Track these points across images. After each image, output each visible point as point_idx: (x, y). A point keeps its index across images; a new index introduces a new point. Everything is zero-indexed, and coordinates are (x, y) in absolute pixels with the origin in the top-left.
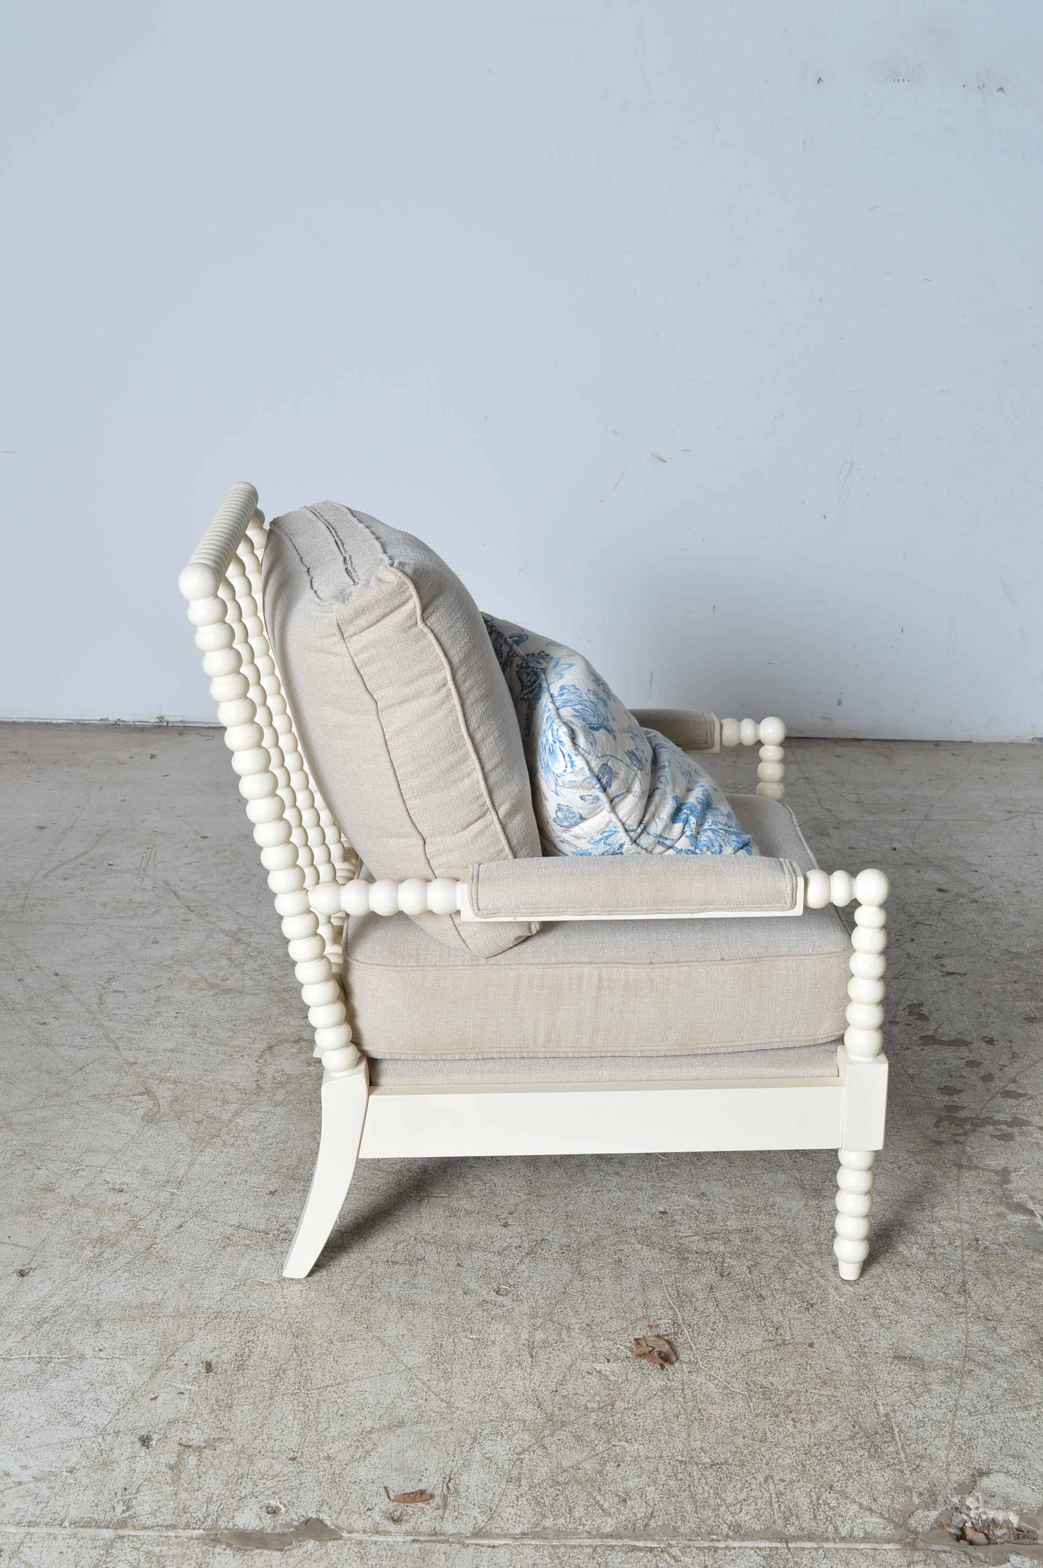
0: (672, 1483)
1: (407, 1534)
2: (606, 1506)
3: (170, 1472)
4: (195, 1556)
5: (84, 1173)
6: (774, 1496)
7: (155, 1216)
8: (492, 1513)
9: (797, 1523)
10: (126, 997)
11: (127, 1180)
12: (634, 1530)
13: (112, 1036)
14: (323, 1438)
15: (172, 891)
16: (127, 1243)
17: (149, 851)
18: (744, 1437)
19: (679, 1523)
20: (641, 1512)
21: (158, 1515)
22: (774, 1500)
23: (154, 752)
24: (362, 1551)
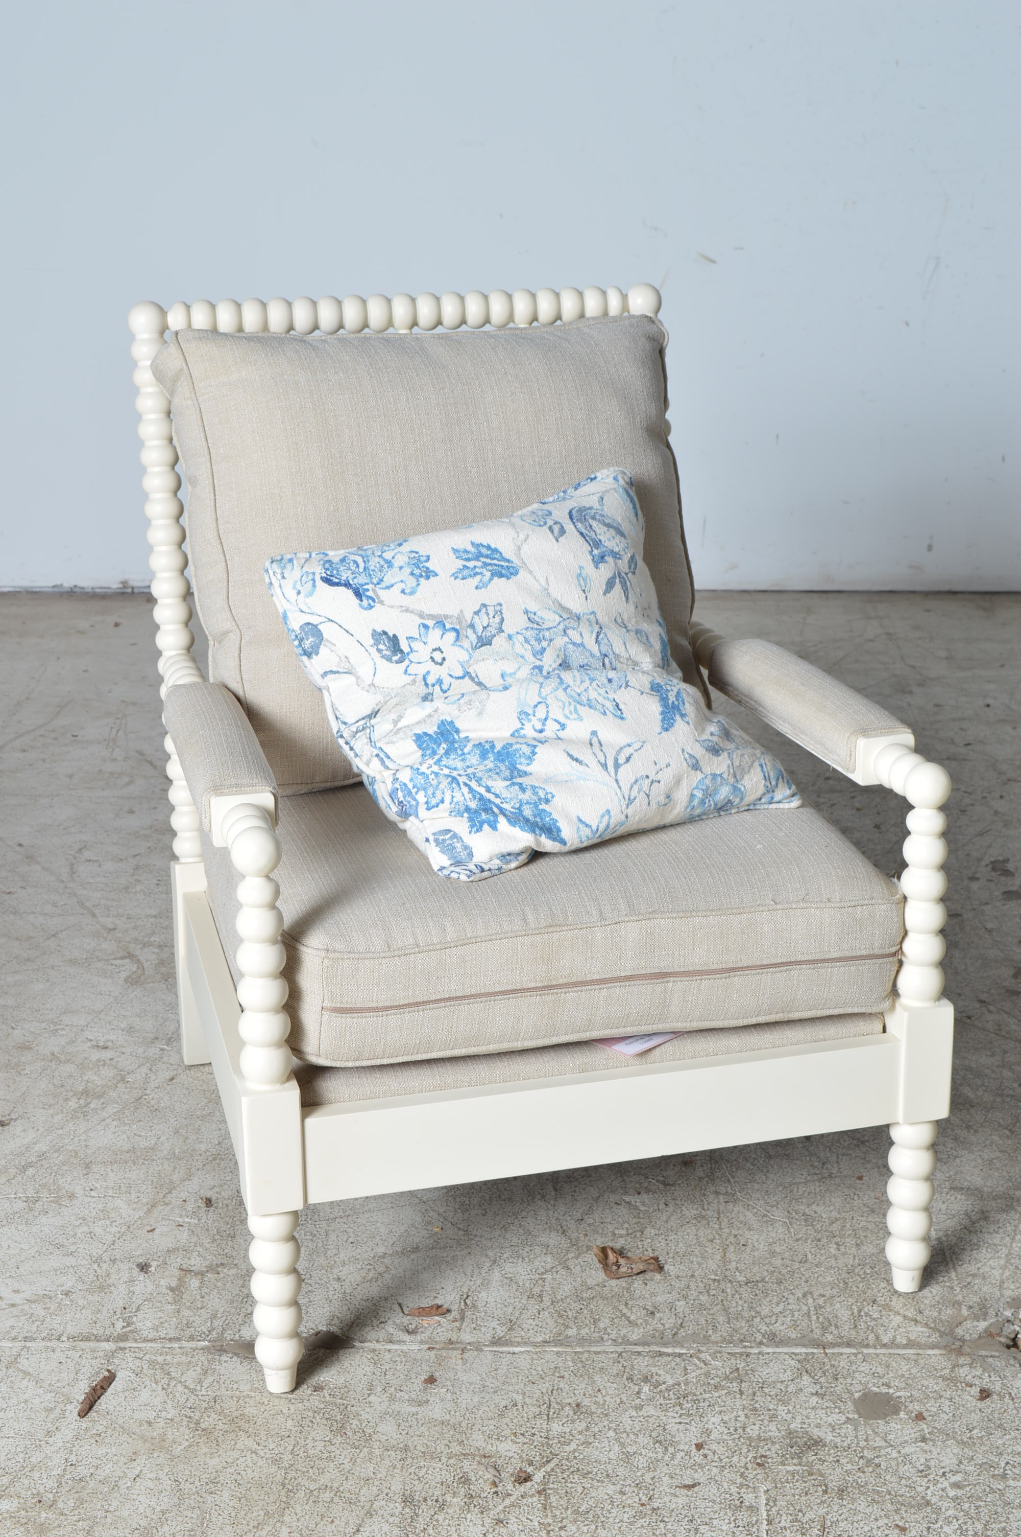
0: (704, 1298)
1: (422, 1342)
2: (633, 1318)
3: (171, 1293)
4: (200, 1364)
5: (64, 1032)
6: (813, 1309)
7: (144, 1070)
8: (512, 1325)
9: (835, 1332)
10: (100, 866)
11: (112, 1037)
12: (662, 1338)
13: (87, 904)
14: (332, 1263)
15: (148, 761)
16: (115, 1095)
17: (118, 722)
18: (783, 1259)
19: (710, 1332)
20: (670, 1322)
21: (160, 1329)
22: (812, 1313)
23: (118, 620)
24: (376, 1358)
